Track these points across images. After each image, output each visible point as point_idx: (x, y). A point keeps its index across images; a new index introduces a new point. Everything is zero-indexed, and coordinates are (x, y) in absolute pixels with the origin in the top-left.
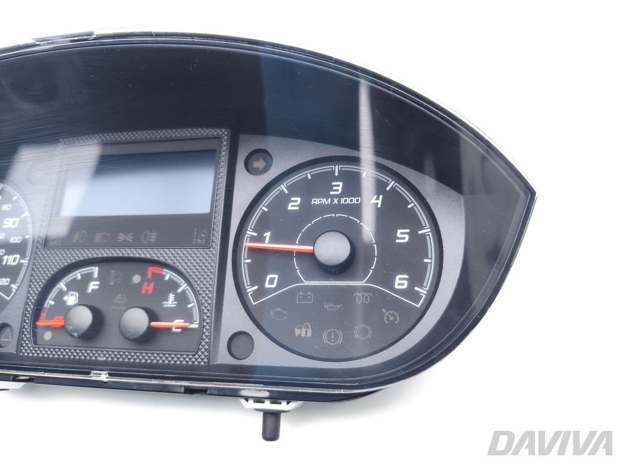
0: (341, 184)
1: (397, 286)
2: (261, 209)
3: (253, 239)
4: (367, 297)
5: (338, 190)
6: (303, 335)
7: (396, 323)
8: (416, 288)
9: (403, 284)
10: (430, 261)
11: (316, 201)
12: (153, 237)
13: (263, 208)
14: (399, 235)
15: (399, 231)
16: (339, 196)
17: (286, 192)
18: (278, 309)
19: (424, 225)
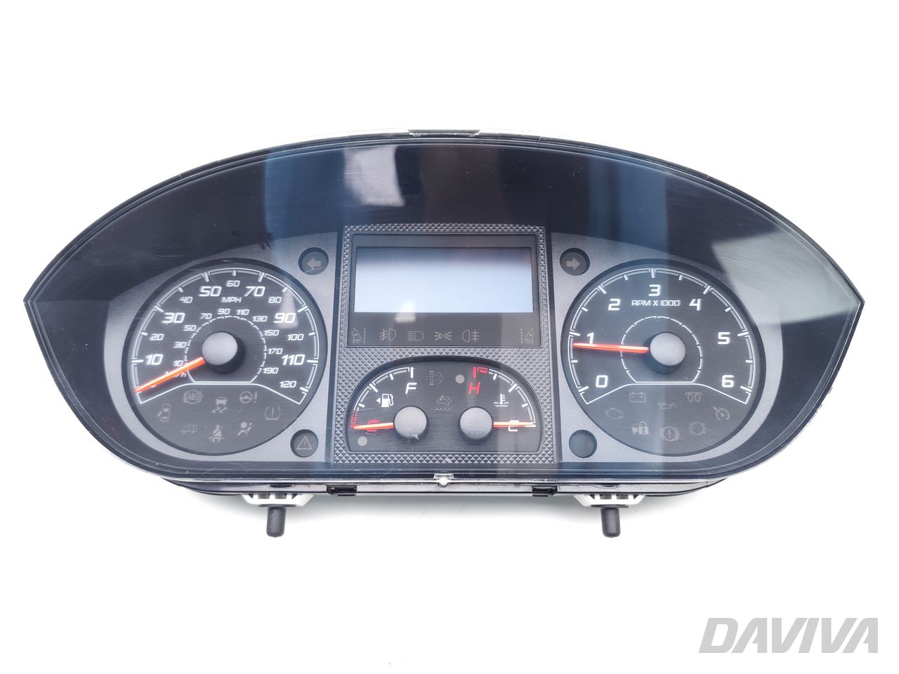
0: (659, 286)
1: (724, 386)
2: (581, 309)
3: (576, 339)
4: (697, 396)
5: (656, 293)
6: (641, 432)
7: (727, 419)
8: (742, 387)
9: (729, 384)
10: (752, 361)
11: (636, 303)
12: (475, 336)
13: (583, 308)
14: (720, 338)
15: (720, 334)
16: (659, 298)
17: (605, 292)
18: (613, 409)
19: (742, 328)
